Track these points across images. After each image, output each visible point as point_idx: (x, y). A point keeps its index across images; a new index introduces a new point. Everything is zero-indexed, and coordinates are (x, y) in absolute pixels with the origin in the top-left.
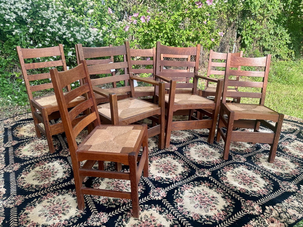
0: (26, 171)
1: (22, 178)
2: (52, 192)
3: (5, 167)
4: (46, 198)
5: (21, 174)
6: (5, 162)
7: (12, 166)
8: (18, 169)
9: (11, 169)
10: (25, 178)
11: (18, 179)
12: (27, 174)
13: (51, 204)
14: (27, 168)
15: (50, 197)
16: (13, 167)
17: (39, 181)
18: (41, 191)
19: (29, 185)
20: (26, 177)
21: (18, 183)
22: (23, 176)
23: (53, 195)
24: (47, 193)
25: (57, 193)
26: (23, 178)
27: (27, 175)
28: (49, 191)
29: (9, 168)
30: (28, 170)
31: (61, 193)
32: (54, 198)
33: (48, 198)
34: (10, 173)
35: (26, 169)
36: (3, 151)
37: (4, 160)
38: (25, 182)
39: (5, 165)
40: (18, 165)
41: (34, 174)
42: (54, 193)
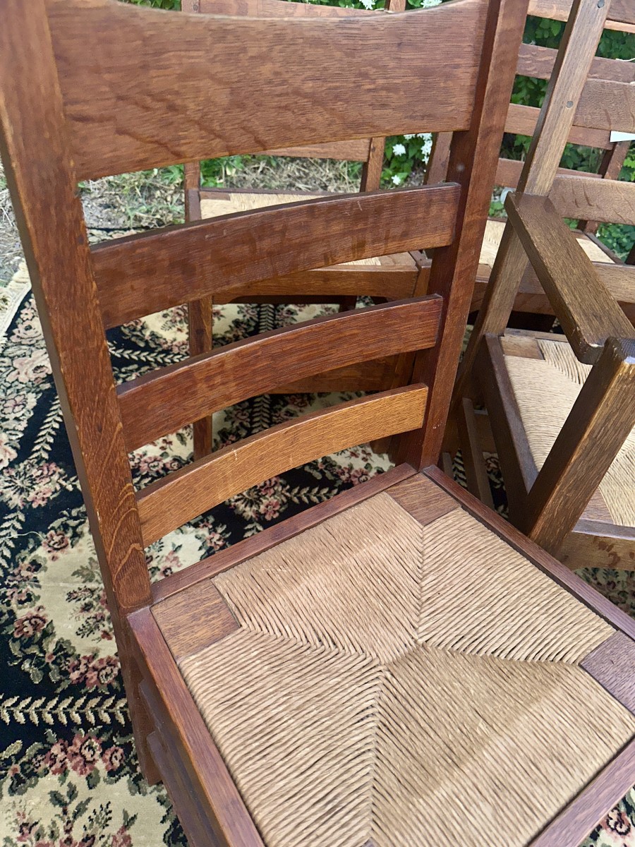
0: (65, 527)
1: (34, 562)
2: (98, 736)
3: (12, 464)
4: (58, 765)
5: (41, 535)
6: (21, 440)
7: (35, 472)
8: (43, 503)
9: (22, 490)
10: (46, 569)
11: (17, 565)
12: (62, 546)
13: (61, 825)
14: (74, 513)
15: (75, 768)
16: (33, 481)
17: (87, 615)
18: (63, 696)
19: (36, 627)
20: (49, 564)
21: (8, 586)
22: (42, 552)
23: (98, 753)
24: (79, 727)
25: (121, 751)
26: (36, 566)
27: (59, 554)
28: (92, 719)
29: (18, 482)
30: (74, 528)
31: (134, 768)
32: (92, 782)
33: (69, 765)
34: (10, 511)
35: (71, 518)
36: (43, 375)
37: (24, 424)
38: (36, 591)
39: (14, 455)
40: (55, 477)
41: (86, 563)
42: (105, 746)
